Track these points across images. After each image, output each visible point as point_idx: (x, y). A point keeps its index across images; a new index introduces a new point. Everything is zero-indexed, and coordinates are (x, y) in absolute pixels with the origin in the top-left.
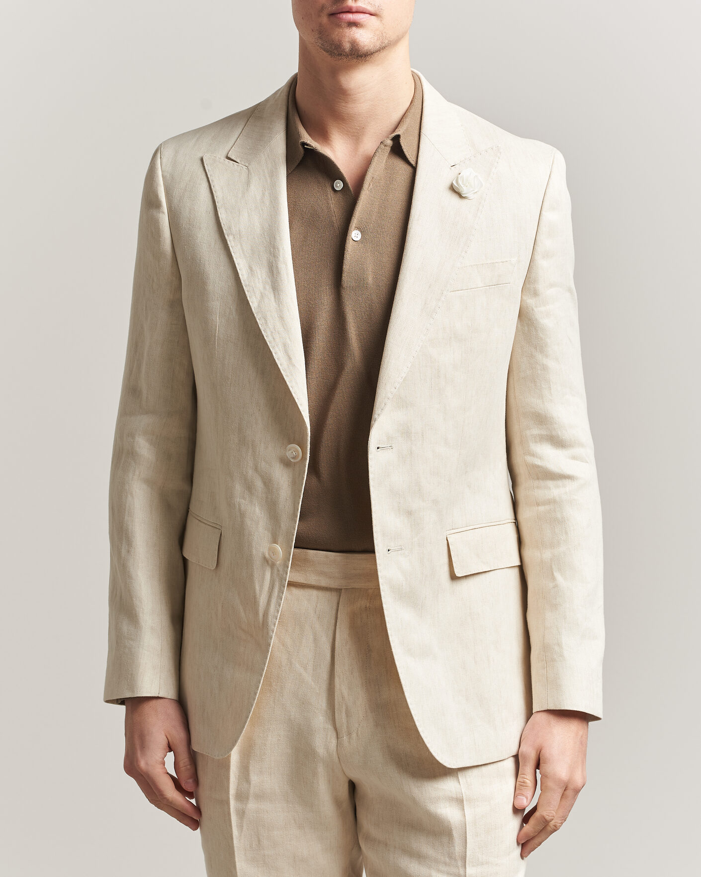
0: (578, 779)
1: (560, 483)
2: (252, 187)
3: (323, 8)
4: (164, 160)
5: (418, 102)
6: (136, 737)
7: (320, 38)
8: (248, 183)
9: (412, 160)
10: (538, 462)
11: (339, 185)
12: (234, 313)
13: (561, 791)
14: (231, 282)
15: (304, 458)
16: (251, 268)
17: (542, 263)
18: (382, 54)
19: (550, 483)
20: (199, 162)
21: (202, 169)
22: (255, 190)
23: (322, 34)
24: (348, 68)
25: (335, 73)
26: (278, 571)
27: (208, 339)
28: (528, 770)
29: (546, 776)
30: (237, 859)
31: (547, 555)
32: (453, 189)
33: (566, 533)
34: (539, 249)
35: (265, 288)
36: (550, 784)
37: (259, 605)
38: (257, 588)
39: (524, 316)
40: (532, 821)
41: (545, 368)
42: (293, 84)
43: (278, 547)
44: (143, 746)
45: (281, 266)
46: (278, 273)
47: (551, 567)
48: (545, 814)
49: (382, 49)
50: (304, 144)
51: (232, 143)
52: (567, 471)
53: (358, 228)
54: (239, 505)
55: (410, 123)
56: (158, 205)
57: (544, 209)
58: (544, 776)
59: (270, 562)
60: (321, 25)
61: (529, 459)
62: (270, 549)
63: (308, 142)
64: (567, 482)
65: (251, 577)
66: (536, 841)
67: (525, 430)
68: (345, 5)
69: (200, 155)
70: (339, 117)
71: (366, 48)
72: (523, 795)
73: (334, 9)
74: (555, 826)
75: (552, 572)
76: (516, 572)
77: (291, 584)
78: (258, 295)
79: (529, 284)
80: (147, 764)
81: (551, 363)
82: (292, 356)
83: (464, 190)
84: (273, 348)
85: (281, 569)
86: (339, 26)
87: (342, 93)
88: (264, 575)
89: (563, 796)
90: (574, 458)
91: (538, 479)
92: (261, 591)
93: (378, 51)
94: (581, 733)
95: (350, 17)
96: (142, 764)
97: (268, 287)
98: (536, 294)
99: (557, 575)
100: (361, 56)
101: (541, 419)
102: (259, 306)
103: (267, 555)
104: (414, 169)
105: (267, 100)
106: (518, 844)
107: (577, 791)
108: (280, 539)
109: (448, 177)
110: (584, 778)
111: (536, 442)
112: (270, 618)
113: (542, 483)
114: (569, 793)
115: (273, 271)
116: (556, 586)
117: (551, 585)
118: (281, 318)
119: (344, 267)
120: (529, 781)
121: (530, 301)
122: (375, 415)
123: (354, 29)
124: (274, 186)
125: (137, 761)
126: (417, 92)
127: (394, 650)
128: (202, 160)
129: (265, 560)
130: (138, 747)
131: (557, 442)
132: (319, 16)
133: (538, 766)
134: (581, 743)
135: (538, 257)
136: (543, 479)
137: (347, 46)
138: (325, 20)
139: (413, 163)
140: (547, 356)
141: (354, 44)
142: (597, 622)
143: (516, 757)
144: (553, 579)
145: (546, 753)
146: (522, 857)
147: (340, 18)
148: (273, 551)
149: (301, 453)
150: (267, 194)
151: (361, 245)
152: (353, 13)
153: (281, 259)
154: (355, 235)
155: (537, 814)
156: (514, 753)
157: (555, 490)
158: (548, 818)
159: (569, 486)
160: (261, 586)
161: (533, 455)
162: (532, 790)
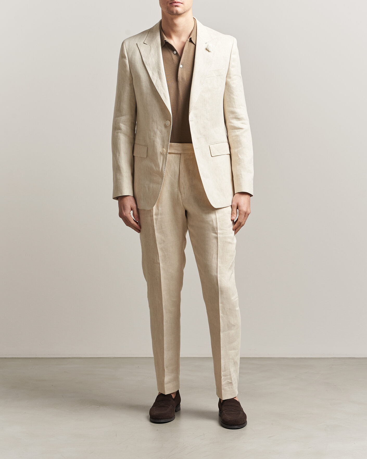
0: (249, 211)
1: (239, 130)
2: (152, 51)
3: (168, 2)
4: (126, 45)
5: (195, 27)
6: (122, 207)
7: (168, 10)
8: (151, 50)
9: (195, 43)
10: (232, 125)
11: (175, 53)
12: (149, 86)
13: (244, 214)
14: (147, 78)
15: (171, 124)
16: (153, 73)
17: (231, 69)
18: (185, 14)
19: (236, 130)
20: (136, 45)
21: (137, 47)
22: (153, 51)
23: (168, 9)
24: (175, 18)
25: (172, 19)
26: (165, 156)
27: (142, 93)
28: (235, 209)
29: (240, 211)
30: (155, 233)
31: (236, 150)
32: (206, 49)
33: (241, 144)
34: (230, 65)
35: (157, 78)
36: (241, 212)
37: (160, 166)
38: (159, 161)
39: (227, 84)
40: (237, 223)
41: (233, 98)
42: (161, 22)
43: (164, 149)
44: (124, 209)
45: (161, 72)
46: (161, 74)
47: (237, 153)
48: (240, 221)
49: (184, 12)
50: (165, 41)
51: (145, 39)
52: (241, 127)
53: (181, 64)
54: (153, 139)
55: (194, 33)
56: (125, 57)
57: (232, 54)
58: (239, 211)
59: (162, 154)
60: (167, 7)
61: (230, 124)
62: (162, 150)
63: (167, 40)
64: (240, 130)
65: (157, 158)
66: (238, 229)
67: (229, 116)
68: (174, 1)
69: (136, 43)
70: (174, 31)
71: (180, 13)
72: (234, 216)
73: (171, 2)
74: (243, 224)
75: (238, 155)
76: (229, 156)
77: (169, 153)
78: (156, 81)
79: (228, 75)
80: (126, 214)
81: (235, 97)
82: (166, 97)
83: (210, 50)
84: (161, 95)
85: (165, 155)
86: (173, 7)
87: (175, 25)
88: (161, 157)
89: (245, 216)
90: (242, 123)
91: (233, 129)
92: (160, 162)
93: (183, 13)
94: (249, 199)
95: (176, 4)
96: (124, 214)
97: (158, 78)
98: (230, 78)
99: (239, 156)
100: (179, 15)
101: (233, 113)
102: (156, 83)
103: (161, 152)
104: (195, 45)
105: (154, 27)
106: (233, 230)
107: (248, 214)
108: (165, 147)
109: (205, 46)
110: (250, 211)
111: (232, 119)
112: (163, 169)
113: (234, 130)
114: (247, 215)
115: (159, 73)
116: (239, 159)
117: (238, 158)
118: (162, 86)
119: (178, 75)
120: (235, 213)
121: (229, 80)
122: (190, 111)
123: (177, 7)
124: (158, 50)
125: (123, 213)
126: (195, 25)
127: (200, 175)
128: (137, 44)
129: (161, 153)
130: (123, 209)
131: (238, 119)
132: (167, 4)
133: (237, 208)
134: (249, 201)
135: (230, 67)
136: (234, 129)
137: (175, 12)
138: (169, 5)
139: (195, 44)
140: (234, 95)
141: (177, 11)
142: (251, 168)
143: (231, 206)
144: (238, 157)
145: (240, 204)
146: (235, 233)
147: (173, 5)
148: (163, 151)
149: (170, 123)
150: (156, 53)
151: (182, 69)
152: (176, 3)
153: (161, 70)
154: (181, 66)
155: (238, 221)
156: (231, 205)
157: (237, 132)
158: (241, 222)
159: (241, 131)
160: (160, 160)
161: (231, 123)
162: (236, 215)
